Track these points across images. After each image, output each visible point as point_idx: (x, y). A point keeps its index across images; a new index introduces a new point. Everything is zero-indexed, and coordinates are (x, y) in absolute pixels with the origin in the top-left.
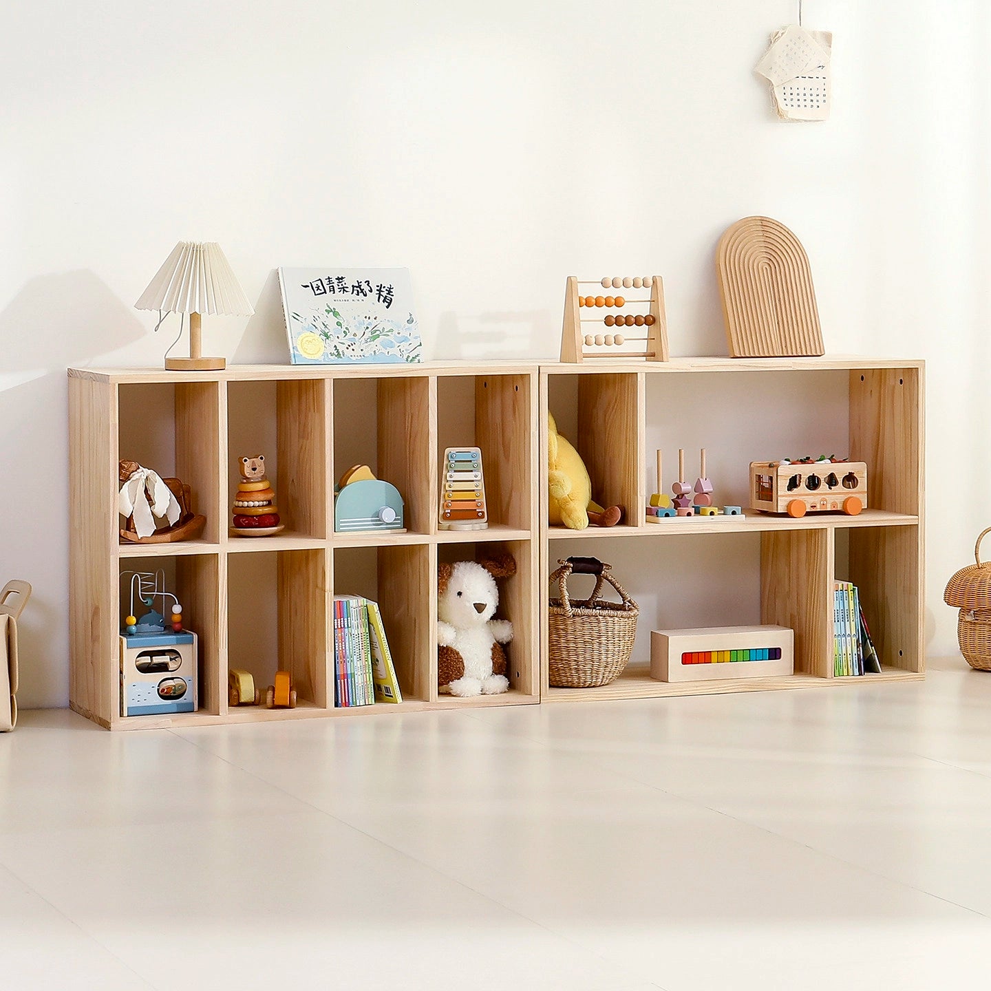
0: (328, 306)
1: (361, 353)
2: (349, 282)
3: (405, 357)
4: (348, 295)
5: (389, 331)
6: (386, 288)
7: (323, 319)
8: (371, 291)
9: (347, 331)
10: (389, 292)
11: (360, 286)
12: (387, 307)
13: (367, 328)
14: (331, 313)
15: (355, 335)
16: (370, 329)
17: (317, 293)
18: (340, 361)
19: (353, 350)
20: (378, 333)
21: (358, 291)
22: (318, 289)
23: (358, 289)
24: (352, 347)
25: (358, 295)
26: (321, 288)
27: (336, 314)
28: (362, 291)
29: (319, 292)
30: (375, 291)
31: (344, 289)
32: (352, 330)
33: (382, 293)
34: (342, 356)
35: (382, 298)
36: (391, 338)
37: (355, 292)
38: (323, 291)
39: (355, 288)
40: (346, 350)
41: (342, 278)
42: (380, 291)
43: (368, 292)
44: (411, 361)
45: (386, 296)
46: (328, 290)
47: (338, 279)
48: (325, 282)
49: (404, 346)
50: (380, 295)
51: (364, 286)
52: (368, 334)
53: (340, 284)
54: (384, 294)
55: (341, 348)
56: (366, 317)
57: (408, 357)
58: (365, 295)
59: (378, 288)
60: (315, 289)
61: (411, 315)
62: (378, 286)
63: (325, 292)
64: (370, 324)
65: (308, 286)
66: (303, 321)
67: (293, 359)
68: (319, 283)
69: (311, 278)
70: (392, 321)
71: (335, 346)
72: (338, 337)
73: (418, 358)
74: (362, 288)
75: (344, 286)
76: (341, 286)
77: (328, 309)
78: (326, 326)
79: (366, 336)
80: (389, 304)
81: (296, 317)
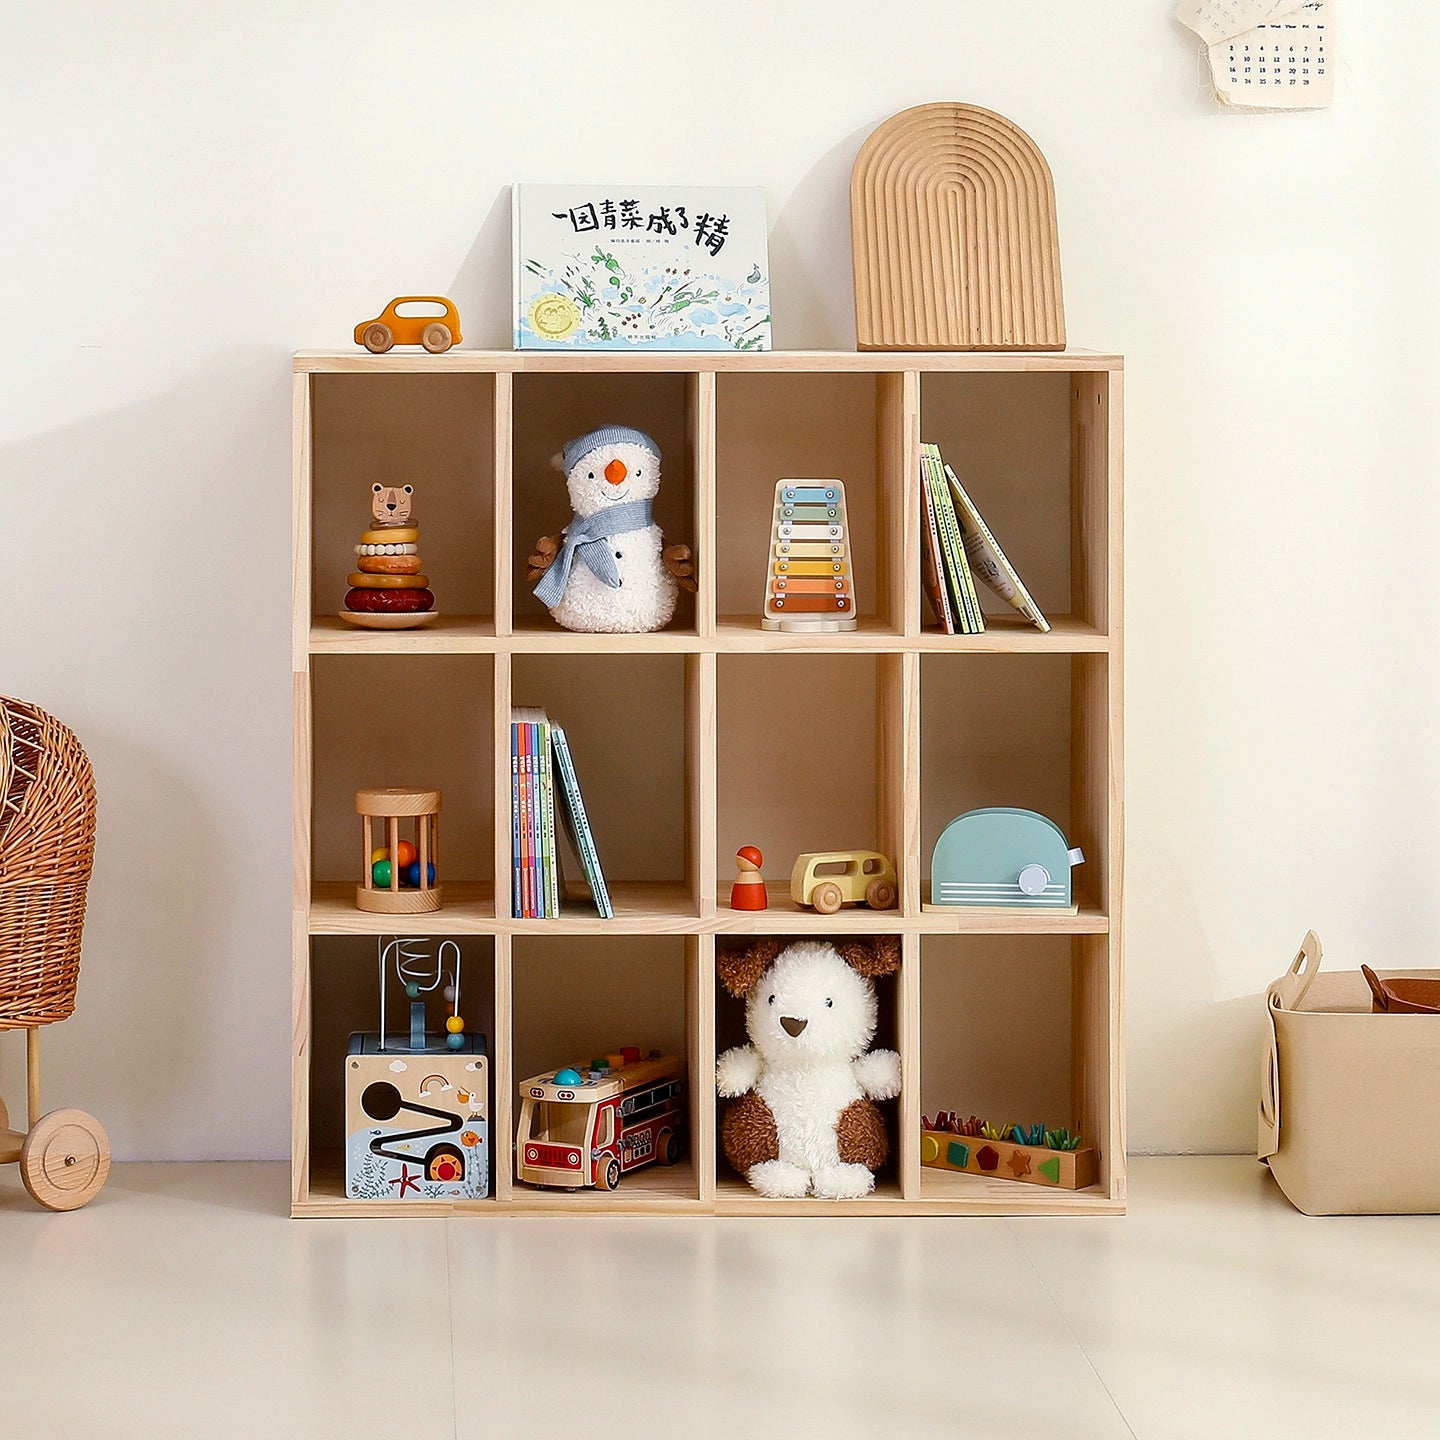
0: (599, 251)
1: (651, 332)
2: (644, 211)
3: (735, 340)
4: (640, 232)
5: (709, 295)
6: (716, 220)
7: (585, 272)
8: (685, 225)
9: (629, 294)
10: (721, 227)
11: (664, 217)
12: (712, 254)
13: (669, 289)
14: (603, 262)
15: (642, 300)
16: (671, 292)
17: (580, 226)
18: (606, 345)
19: (635, 326)
20: (687, 297)
21: (660, 224)
22: (584, 219)
23: (661, 221)
24: (633, 321)
25: (659, 231)
26: (590, 218)
27: (610, 263)
28: (668, 225)
29: (585, 225)
30: (693, 222)
31: (633, 222)
32: (638, 293)
33: (705, 229)
34: (611, 335)
35: (705, 238)
36: (713, 306)
37: (655, 227)
38: (592, 224)
39: (655, 221)
40: (620, 327)
41: (633, 203)
42: (702, 225)
43: (679, 228)
44: (746, 346)
45: (713, 234)
46: (601, 219)
47: (625, 203)
48: (599, 210)
49: (736, 321)
50: (701, 232)
51: (675, 218)
52: (668, 299)
53: (627, 213)
54: (710, 231)
55: (610, 322)
56: (668, 270)
57: (741, 339)
58: (673, 232)
59: (700, 221)
60: (578, 221)
61: (756, 267)
62: (699, 217)
63: (596, 226)
64: (675, 282)
65: (566, 216)
66: (545, 273)
67: (516, 339)
68: (587, 211)
69: (574, 202)
70: (718, 278)
71: (601, 319)
72: (609, 304)
73: (759, 342)
74: (669, 220)
75: (635, 215)
76: (628, 217)
77: (598, 255)
78: (588, 285)
79: (663, 304)
80: (718, 248)
81: (534, 267)
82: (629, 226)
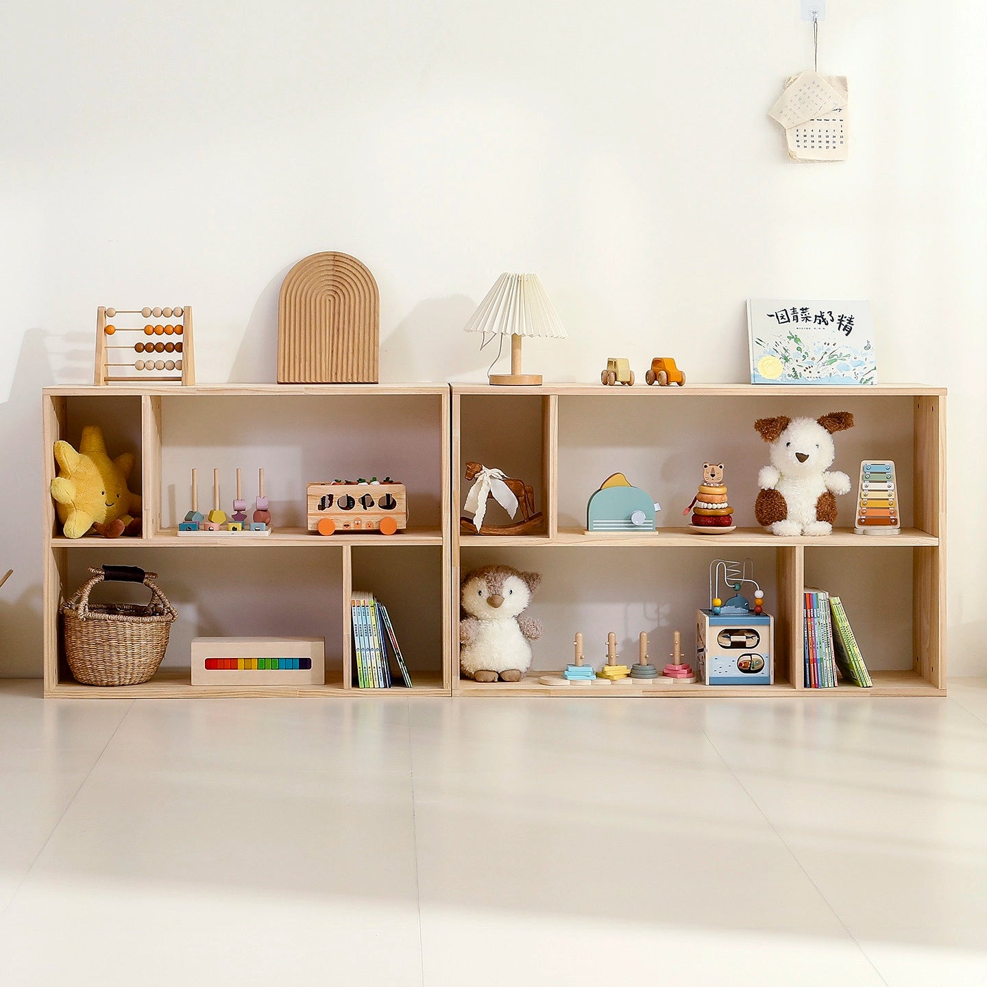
0: (791, 334)
1: (818, 375)
2: (812, 313)
3: (859, 379)
4: (810, 324)
5: (846, 356)
6: (847, 318)
7: (784, 344)
8: (832, 320)
9: (806, 355)
10: (850, 321)
11: (822, 316)
12: (847, 335)
13: (826, 353)
14: (793, 339)
15: (813, 359)
16: (828, 354)
17: (781, 321)
18: (796, 381)
19: (810, 372)
20: (835, 357)
21: (820, 320)
22: (782, 318)
23: (821, 319)
24: (809, 370)
25: (820, 323)
26: (785, 317)
27: (797, 340)
28: (824, 320)
29: (783, 320)
30: (836, 320)
31: (807, 319)
32: (811, 355)
33: (842, 322)
34: (799, 377)
35: (842, 327)
36: (848, 361)
37: (818, 321)
38: (787, 320)
39: (818, 318)
40: (803, 373)
41: (806, 309)
42: (841, 320)
43: (830, 322)
44: (865, 382)
45: (847, 325)
46: (791, 319)
47: (802, 309)
48: (790, 313)
49: (859, 370)
50: (841, 324)
51: (827, 316)
52: (826, 358)
53: (804, 314)
54: (845, 323)
55: (798, 370)
56: (825, 344)
57: (863, 379)
58: (827, 324)
59: (840, 318)
60: (780, 318)
61: (868, 342)
62: (839, 316)
63: (789, 321)
64: (828, 349)
65: (773, 316)
66: (765, 345)
67: (752, 378)
68: (784, 313)
69: (777, 308)
70: (850, 348)
71: (793, 368)
72: (797, 361)
73: (871, 380)
74: (824, 317)
75: (808, 315)
76: (804, 316)
77: (790, 335)
78: (786, 351)
79: (823, 361)
80: (849, 332)
81: (759, 342)
82: (805, 321)
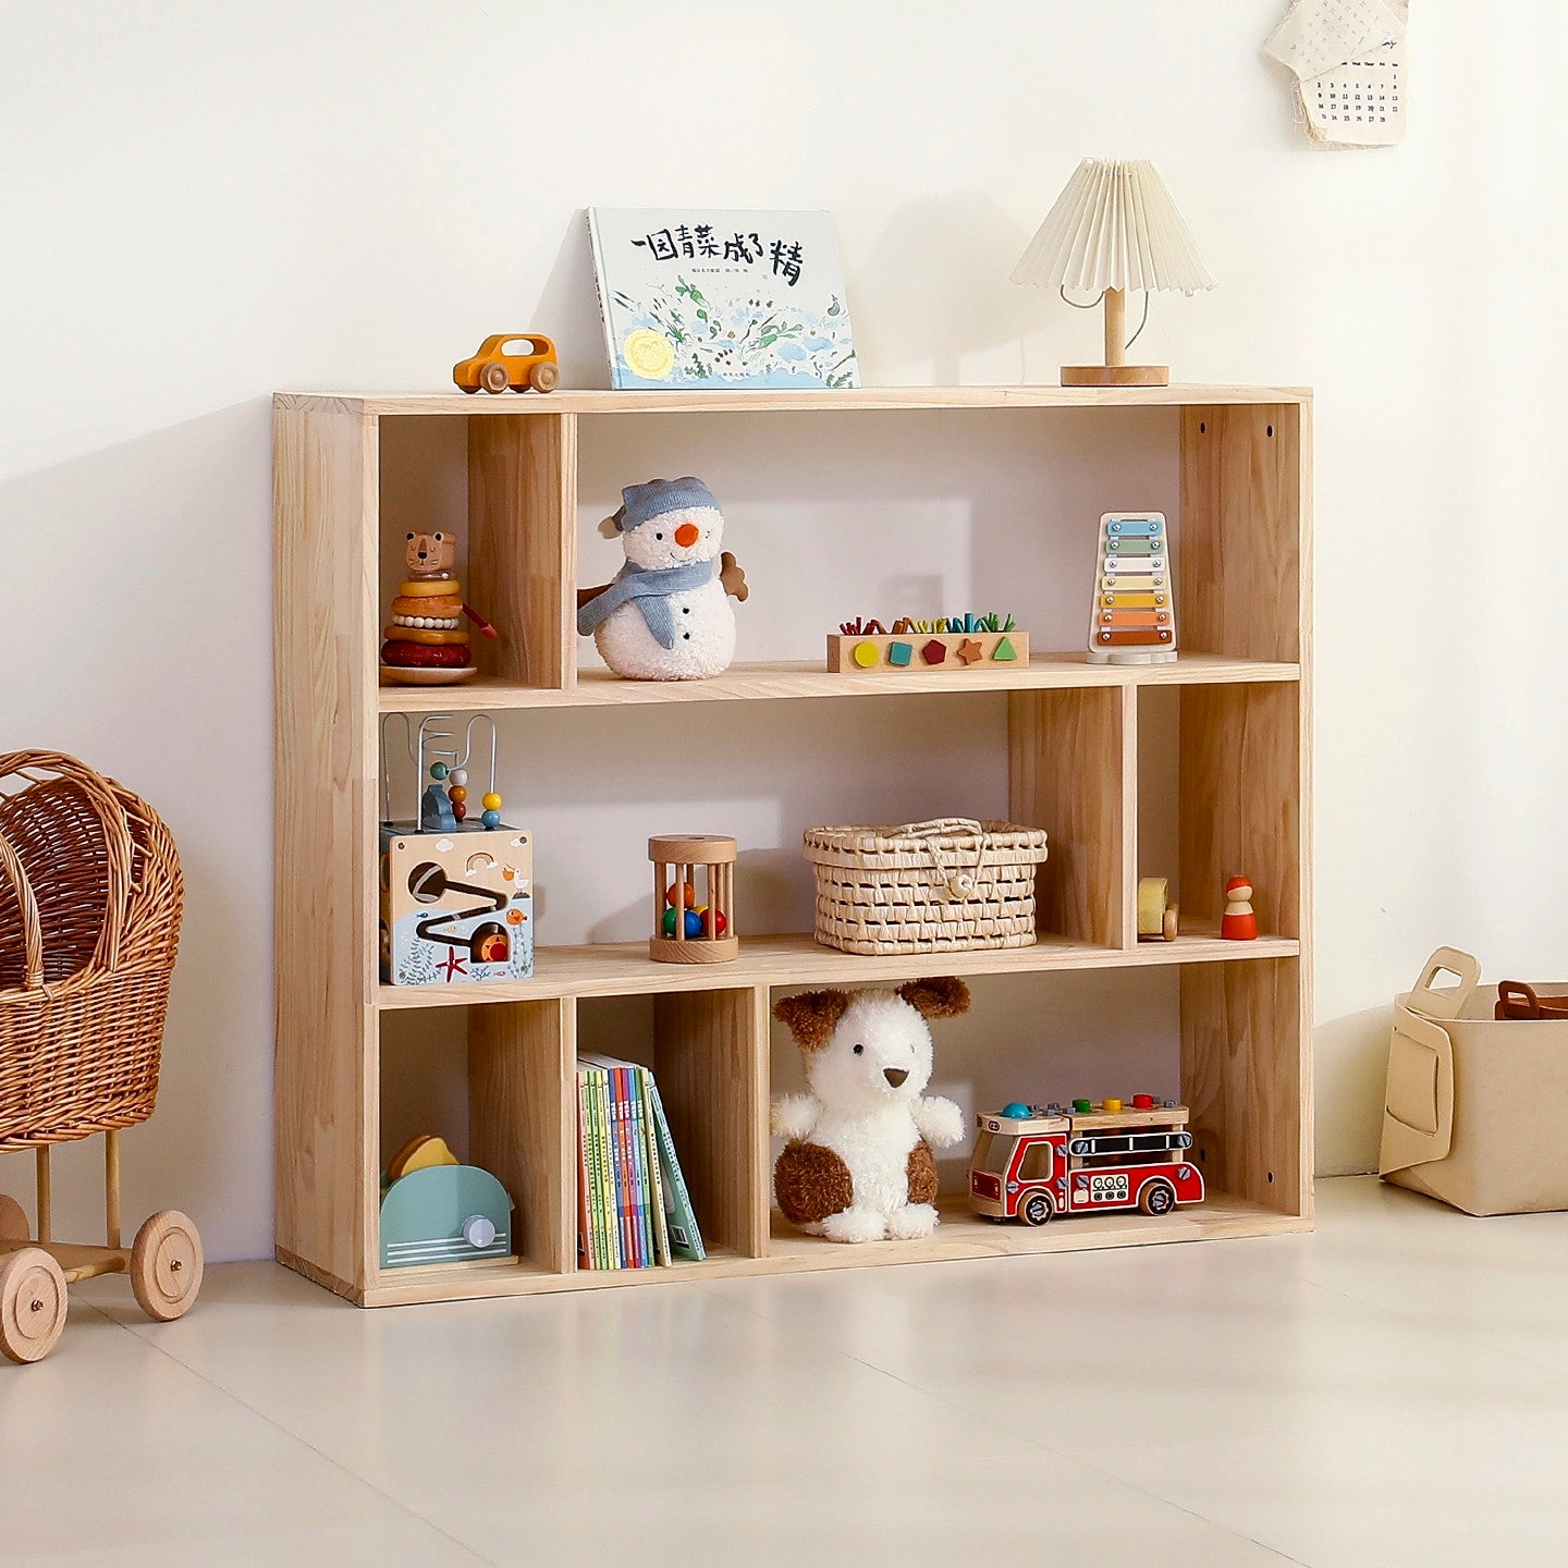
0: (681, 281)
1: (744, 369)
2: (720, 237)
3: (825, 378)
4: (718, 261)
5: (794, 329)
6: (789, 248)
7: (672, 304)
8: (760, 253)
9: (717, 328)
10: (795, 256)
11: (739, 244)
12: (791, 283)
13: (754, 322)
14: (687, 294)
15: (731, 335)
16: (757, 326)
17: (660, 255)
18: (704, 383)
19: (728, 363)
20: (774, 331)
21: (736, 253)
22: (662, 247)
23: (737, 249)
24: (726, 358)
25: (737, 260)
26: (668, 246)
27: (695, 295)
28: (744, 252)
29: (665, 253)
30: (767, 249)
31: (710, 250)
32: (727, 327)
33: (780, 257)
34: (707, 373)
35: (781, 267)
36: (798, 340)
37: (732, 255)
38: (671, 252)
39: (731, 248)
40: (714, 365)
41: (707, 229)
42: (777, 253)
43: (755, 256)
44: (837, 385)
45: (789, 262)
46: (680, 250)
47: (699, 229)
48: (676, 236)
49: (823, 357)
50: (777, 261)
51: (748, 244)
52: (756, 333)
53: (703, 240)
54: (785, 259)
55: (705, 359)
56: (751, 302)
57: (831, 377)
58: (750, 261)
59: (774, 248)
60: (657, 249)
61: (835, 299)
62: (773, 245)
63: (676, 254)
64: (759, 315)
65: (643, 243)
66: (635, 308)
67: (616, 378)
68: (664, 237)
69: (652, 228)
70: (800, 310)
71: (695, 356)
72: (700, 340)
73: (849, 379)
74: (744, 247)
75: (711, 243)
76: (704, 244)
77: (681, 285)
78: (677, 319)
79: (752, 338)
80: (795, 278)
81: (622, 300)
82: (707, 253)
